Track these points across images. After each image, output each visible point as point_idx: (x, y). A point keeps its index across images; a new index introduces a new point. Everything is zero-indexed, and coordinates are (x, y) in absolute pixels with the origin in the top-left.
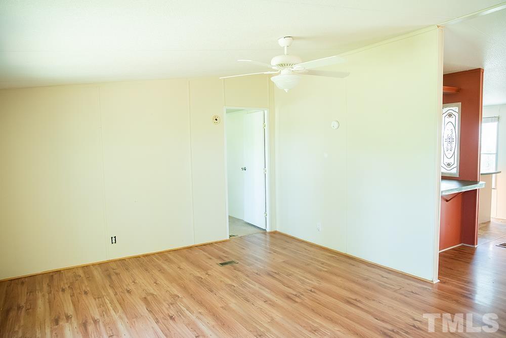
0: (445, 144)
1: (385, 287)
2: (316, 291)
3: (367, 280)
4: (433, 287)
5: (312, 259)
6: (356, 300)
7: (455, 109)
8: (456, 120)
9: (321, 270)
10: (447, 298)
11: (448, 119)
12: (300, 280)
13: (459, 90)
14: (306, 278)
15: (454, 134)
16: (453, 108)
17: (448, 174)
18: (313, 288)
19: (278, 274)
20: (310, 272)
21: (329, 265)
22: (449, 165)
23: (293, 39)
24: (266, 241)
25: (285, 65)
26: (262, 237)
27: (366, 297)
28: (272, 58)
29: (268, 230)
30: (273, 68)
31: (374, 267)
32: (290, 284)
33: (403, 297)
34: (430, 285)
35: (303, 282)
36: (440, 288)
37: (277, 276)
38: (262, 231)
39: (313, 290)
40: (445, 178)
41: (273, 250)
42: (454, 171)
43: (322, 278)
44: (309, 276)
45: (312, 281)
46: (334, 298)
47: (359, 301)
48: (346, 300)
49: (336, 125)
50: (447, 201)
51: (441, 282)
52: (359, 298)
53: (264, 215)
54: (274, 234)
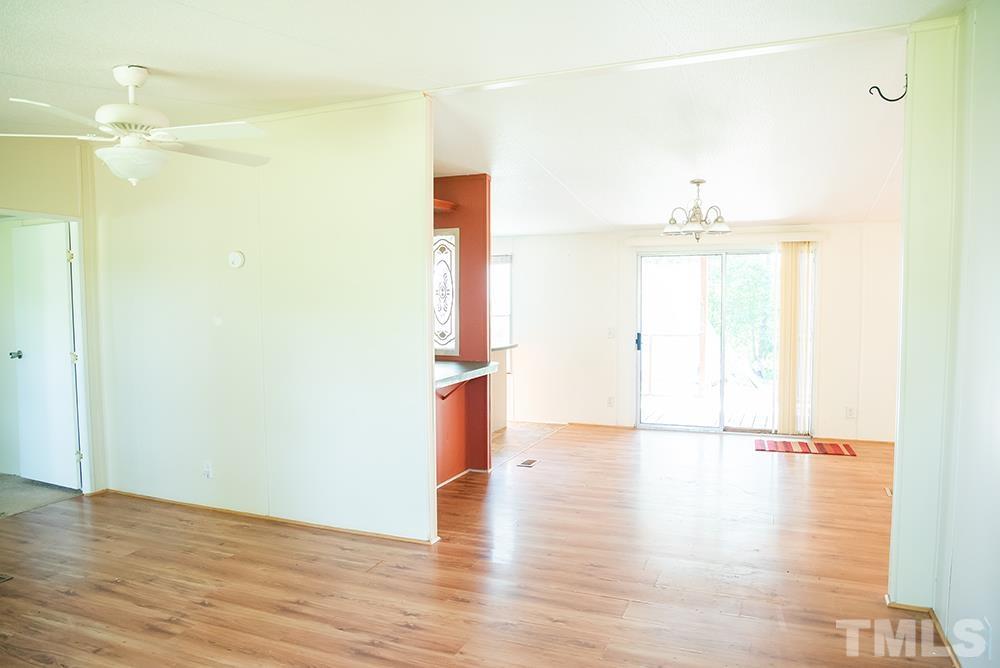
0: (436, 299)
1: (350, 567)
2: (213, 601)
3: (315, 559)
4: (429, 551)
5: (196, 537)
6: (298, 603)
7: (451, 237)
8: (452, 257)
9: (219, 558)
10: (452, 565)
11: (439, 256)
12: (175, 586)
13: (455, 208)
14: (190, 580)
15: (449, 282)
16: (448, 238)
17: (442, 350)
18: (206, 597)
19: (122, 583)
20: (197, 567)
21: (236, 545)
22: (443, 335)
23: (149, 73)
24: (82, 515)
25: (130, 126)
26: (73, 507)
27: (318, 594)
28: (99, 107)
29: (87, 490)
30: (102, 129)
31: (324, 534)
32: (155, 600)
33: (382, 579)
34: (426, 548)
35: (183, 590)
36: (441, 551)
37: (120, 589)
38: (74, 495)
39: (207, 601)
40: (440, 358)
41: (101, 533)
42: (452, 346)
43: (224, 573)
44: (194, 573)
45: (203, 582)
46: (252, 607)
47: (305, 604)
48: (279, 606)
49: (239, 260)
50: (443, 398)
51: (444, 540)
52: (304, 598)
53: (75, 457)
54: (102, 497)
